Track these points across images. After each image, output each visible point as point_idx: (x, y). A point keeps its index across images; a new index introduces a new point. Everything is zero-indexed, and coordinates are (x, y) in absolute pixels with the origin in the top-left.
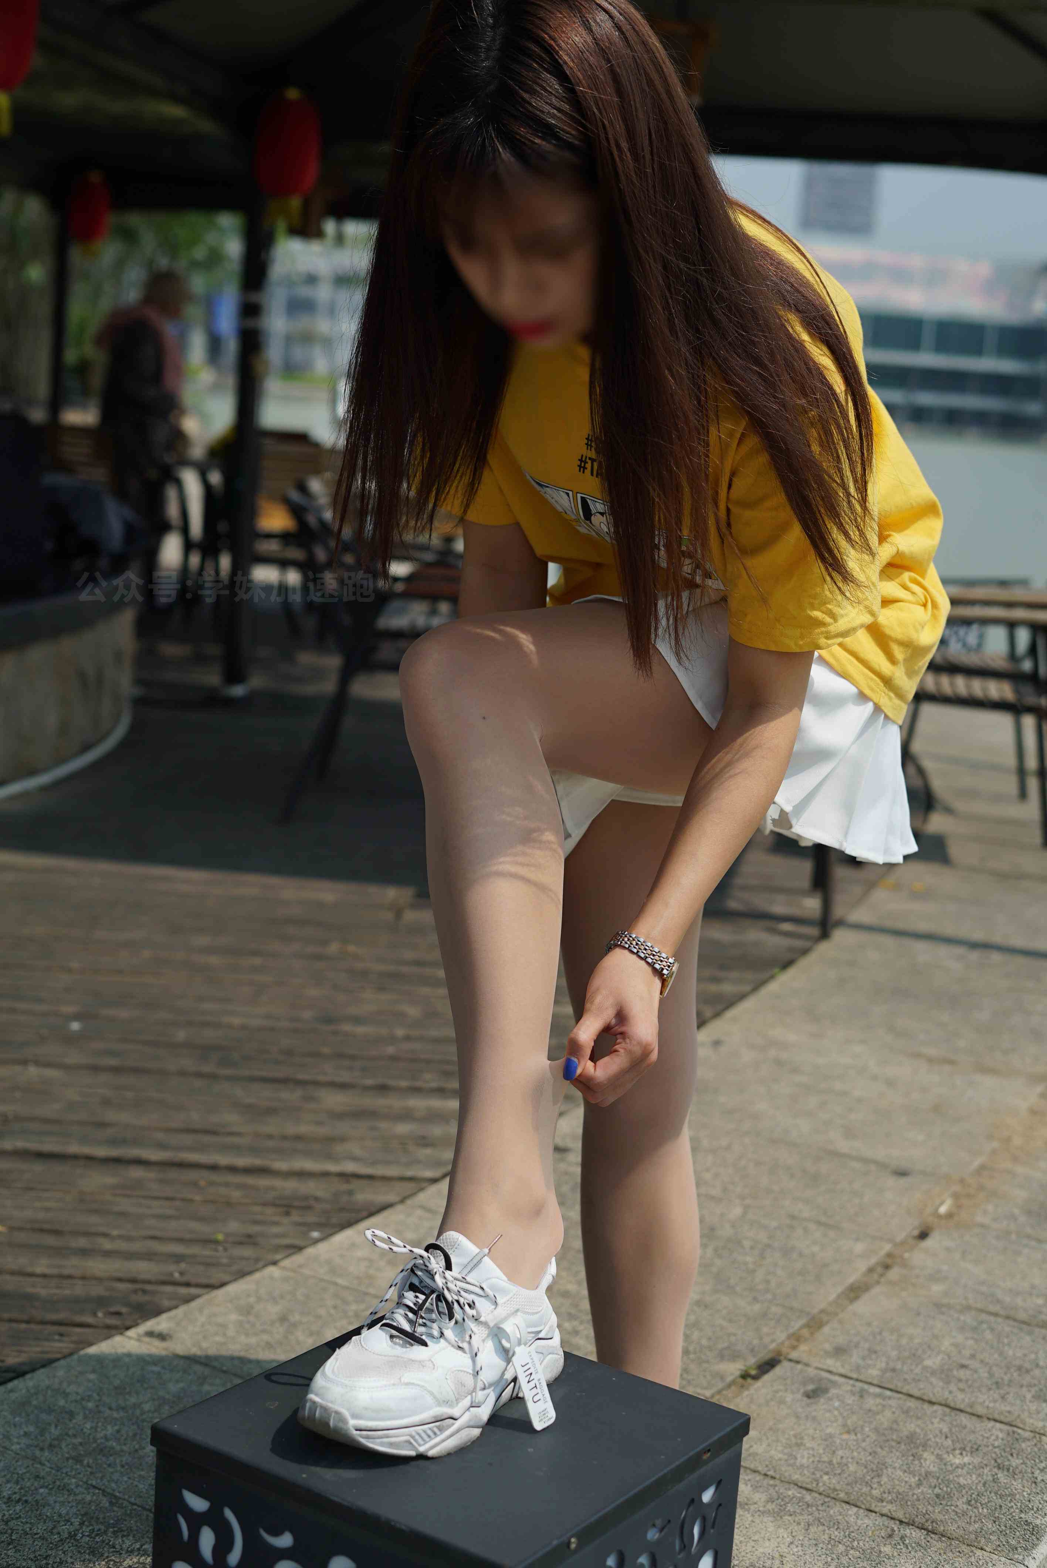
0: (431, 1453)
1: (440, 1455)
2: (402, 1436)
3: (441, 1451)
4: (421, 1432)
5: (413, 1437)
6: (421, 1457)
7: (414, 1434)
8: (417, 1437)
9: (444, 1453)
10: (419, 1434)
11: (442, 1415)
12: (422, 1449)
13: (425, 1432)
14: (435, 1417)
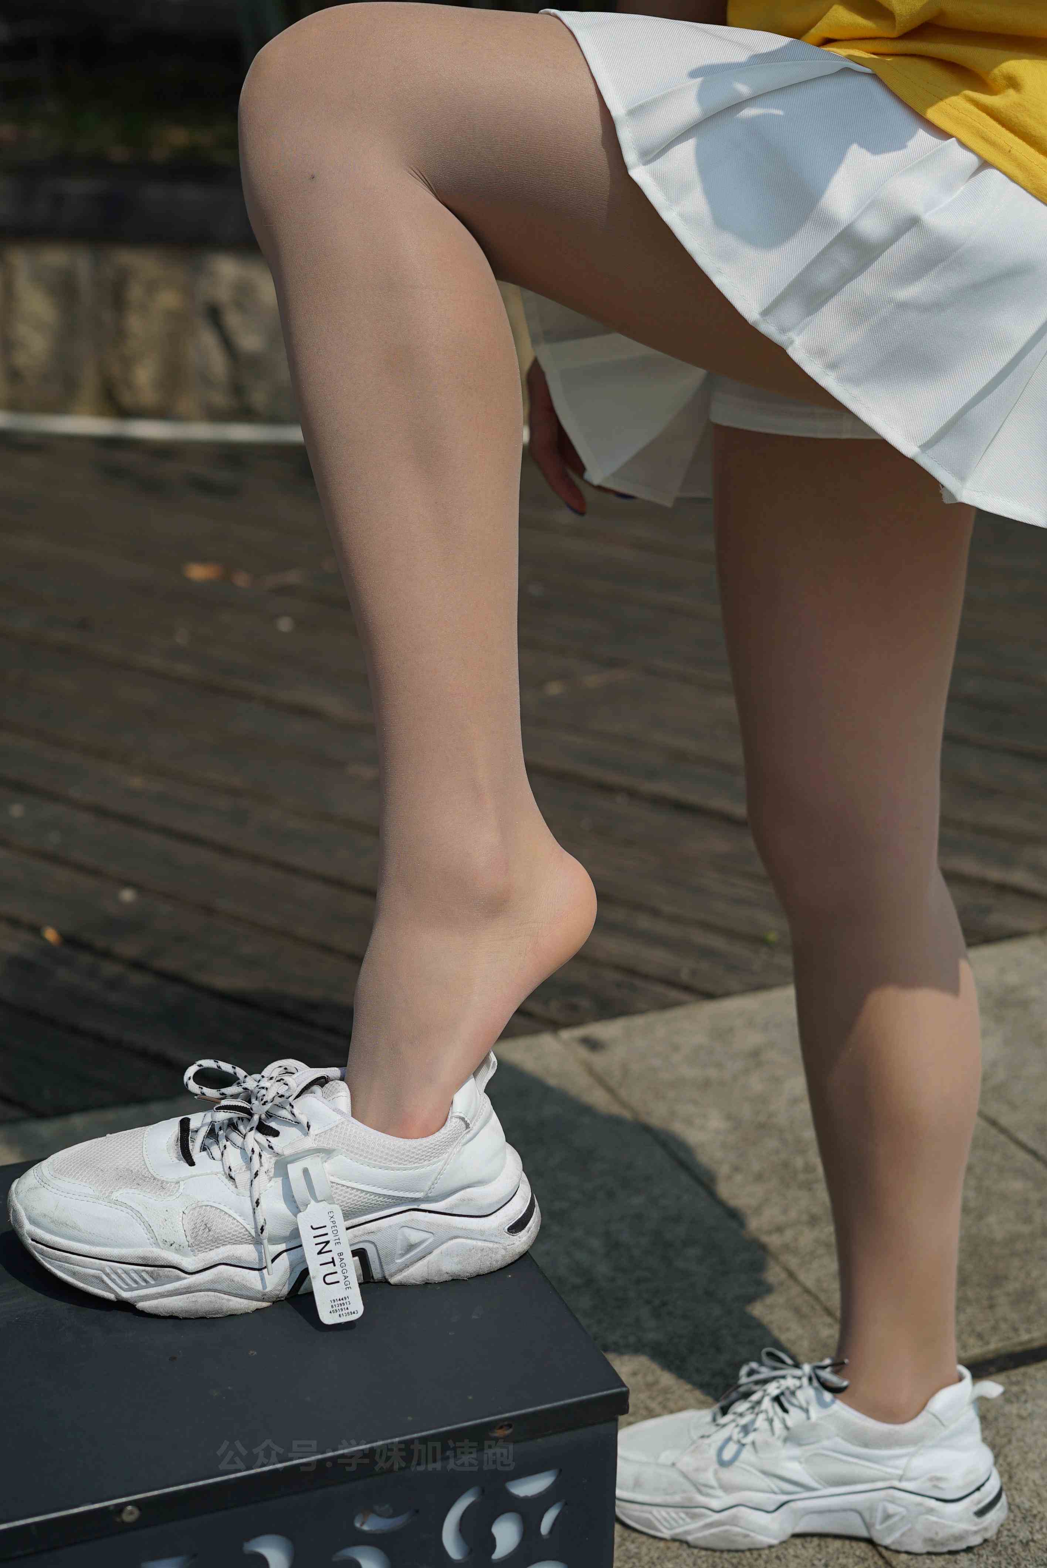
0: (141, 1305)
1: (156, 1312)
2: (92, 1268)
3: (157, 1308)
4: (119, 1271)
5: (108, 1275)
6: (125, 1306)
7: (108, 1270)
8: (114, 1276)
9: (162, 1312)
10: (116, 1273)
11: (156, 1259)
12: (126, 1295)
13: (126, 1272)
14: (143, 1258)
